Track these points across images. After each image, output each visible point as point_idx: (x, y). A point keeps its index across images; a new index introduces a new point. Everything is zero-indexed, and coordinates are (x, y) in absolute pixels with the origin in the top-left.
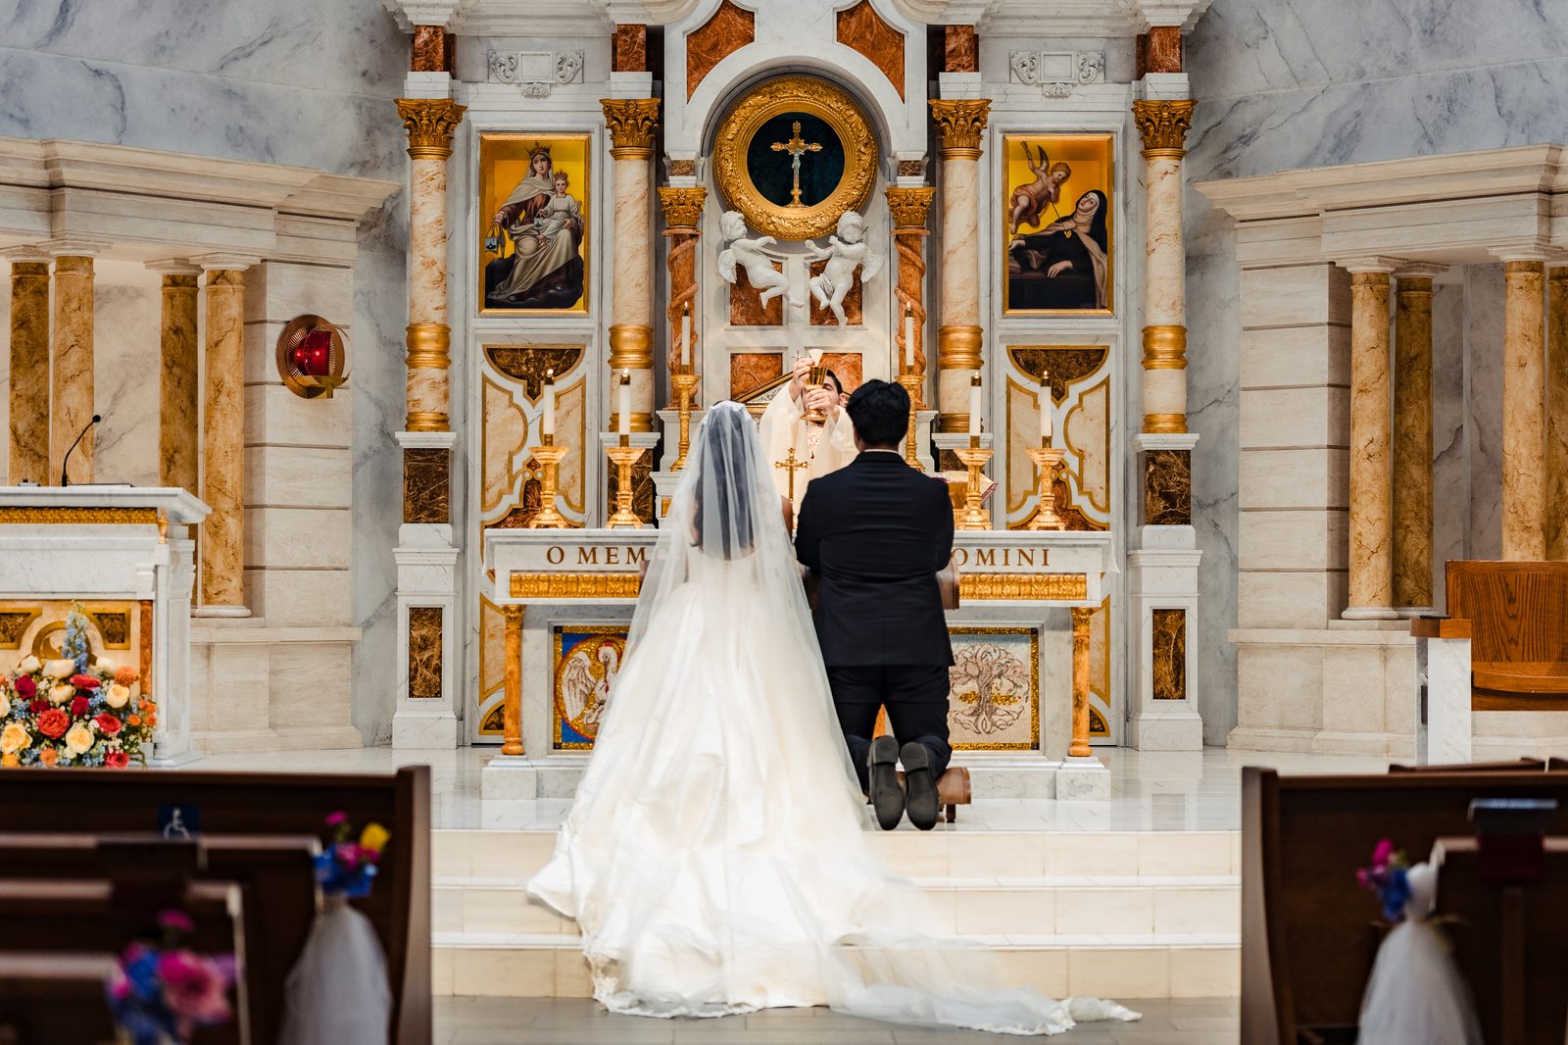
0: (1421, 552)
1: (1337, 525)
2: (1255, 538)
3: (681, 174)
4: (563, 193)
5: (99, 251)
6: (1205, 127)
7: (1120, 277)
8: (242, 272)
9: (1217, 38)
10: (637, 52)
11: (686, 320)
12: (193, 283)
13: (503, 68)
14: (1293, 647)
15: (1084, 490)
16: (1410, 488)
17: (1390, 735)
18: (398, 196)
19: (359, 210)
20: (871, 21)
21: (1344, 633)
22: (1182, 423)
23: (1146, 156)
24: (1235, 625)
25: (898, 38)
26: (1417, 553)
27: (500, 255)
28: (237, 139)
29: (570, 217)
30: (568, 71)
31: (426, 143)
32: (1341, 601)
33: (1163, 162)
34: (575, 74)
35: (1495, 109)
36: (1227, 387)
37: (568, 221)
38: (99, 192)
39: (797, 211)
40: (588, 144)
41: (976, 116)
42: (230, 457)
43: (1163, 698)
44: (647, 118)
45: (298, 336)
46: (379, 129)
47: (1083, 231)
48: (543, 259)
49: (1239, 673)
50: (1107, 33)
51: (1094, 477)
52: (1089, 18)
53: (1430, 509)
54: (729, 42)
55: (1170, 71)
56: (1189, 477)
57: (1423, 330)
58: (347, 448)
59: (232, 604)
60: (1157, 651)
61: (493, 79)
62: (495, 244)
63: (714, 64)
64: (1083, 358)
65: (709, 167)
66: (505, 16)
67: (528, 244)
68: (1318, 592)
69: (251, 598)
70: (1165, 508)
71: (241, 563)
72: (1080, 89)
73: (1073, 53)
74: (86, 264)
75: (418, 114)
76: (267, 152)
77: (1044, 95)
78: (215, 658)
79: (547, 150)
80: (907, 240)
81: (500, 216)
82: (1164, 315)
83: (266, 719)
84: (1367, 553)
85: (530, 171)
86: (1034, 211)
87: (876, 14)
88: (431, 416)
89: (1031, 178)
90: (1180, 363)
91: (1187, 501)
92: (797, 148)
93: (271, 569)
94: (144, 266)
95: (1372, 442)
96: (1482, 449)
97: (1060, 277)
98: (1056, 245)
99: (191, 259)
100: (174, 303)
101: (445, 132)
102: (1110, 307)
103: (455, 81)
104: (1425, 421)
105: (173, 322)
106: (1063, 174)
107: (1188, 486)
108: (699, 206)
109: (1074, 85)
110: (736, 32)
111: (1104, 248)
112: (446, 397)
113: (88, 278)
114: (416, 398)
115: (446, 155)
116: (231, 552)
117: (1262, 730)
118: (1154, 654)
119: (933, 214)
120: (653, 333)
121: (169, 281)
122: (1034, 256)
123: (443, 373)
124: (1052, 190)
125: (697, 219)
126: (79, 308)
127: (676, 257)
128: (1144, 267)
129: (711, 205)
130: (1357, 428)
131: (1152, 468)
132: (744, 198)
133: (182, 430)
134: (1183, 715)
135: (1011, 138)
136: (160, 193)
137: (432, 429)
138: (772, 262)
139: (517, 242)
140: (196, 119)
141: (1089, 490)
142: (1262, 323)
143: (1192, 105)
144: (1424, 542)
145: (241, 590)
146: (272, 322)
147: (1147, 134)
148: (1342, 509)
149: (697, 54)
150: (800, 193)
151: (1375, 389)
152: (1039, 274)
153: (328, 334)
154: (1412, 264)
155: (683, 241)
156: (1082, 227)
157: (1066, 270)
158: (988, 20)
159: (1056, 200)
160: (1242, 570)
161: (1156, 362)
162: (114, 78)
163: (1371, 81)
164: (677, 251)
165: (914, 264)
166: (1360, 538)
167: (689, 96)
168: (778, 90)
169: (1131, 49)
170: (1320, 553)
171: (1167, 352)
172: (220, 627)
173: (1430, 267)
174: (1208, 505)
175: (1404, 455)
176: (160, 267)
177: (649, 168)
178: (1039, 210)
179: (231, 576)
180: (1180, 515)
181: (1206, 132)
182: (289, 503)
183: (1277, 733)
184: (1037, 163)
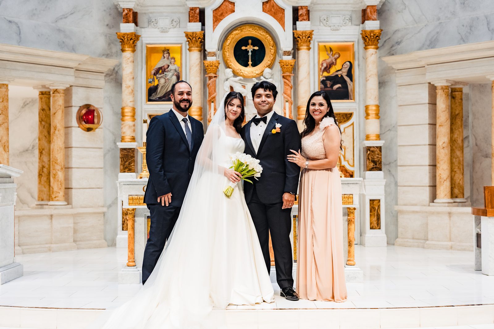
0: (460, 180)
1: (432, 171)
2: (403, 175)
3: (211, 56)
4: (174, 64)
5: (10, 82)
6: (385, 40)
7: (357, 90)
8: (63, 90)
9: (388, 10)
10: (196, 16)
11: (212, 104)
12: (49, 94)
13: (153, 23)
14: (417, 212)
15: (346, 160)
16: (456, 158)
17: (452, 243)
18: (119, 65)
19: (105, 70)
20: (274, 5)
21: (434, 208)
22: (379, 137)
23: (366, 48)
24: (397, 204)
25: (283, 10)
26: (459, 180)
27: (153, 85)
28: (62, 46)
29: (176, 72)
30: (175, 24)
31: (126, 47)
32: (434, 197)
33: (371, 50)
34: (177, 25)
35: (487, 29)
36: (393, 125)
37: (175, 73)
38: (9, 62)
39: (250, 69)
40: (181, 48)
41: (309, 36)
42: (59, 152)
43: (373, 229)
44: (199, 38)
45: (84, 112)
46: (113, 43)
47: (344, 75)
48: (167, 86)
49: (398, 220)
50: (352, 9)
51: (349, 155)
52: (346, 4)
53: (463, 165)
54: (227, 13)
55: (373, 20)
56: (381, 155)
57: (460, 105)
58: (102, 148)
59: (60, 201)
60: (371, 213)
61: (150, 26)
62: (151, 81)
63: (221, 20)
64: (345, 116)
65: (221, 54)
66: (154, 6)
67: (162, 81)
68: (426, 193)
69: (68, 199)
70: (373, 165)
71: (63, 187)
72: (343, 27)
73: (341, 16)
74: (5, 86)
75: (124, 37)
76: (73, 50)
77: (331, 30)
78: (53, 219)
79: (168, 50)
80: (286, 77)
81: (153, 72)
82: (372, 101)
83: (72, 239)
84: (443, 181)
85: (163, 57)
86: (328, 68)
87: (275, 3)
88: (129, 137)
89: (327, 57)
90: (378, 117)
91: (380, 163)
92: (250, 48)
93: (75, 188)
94: (32, 88)
95: (444, 143)
96: (476, 145)
97: (337, 90)
98: (336, 79)
99: (46, 85)
100: (42, 100)
101: (133, 43)
102: (354, 99)
103: (137, 27)
104: (461, 136)
105: (42, 107)
106: (338, 56)
107: (381, 158)
108: (217, 67)
109: (341, 26)
110: (229, 9)
111: (351, 80)
112: (134, 131)
113: (6, 91)
114: (124, 131)
115: (134, 51)
116: (60, 183)
117: (407, 240)
118: (370, 214)
119: (294, 69)
120: (203, 109)
121: (41, 93)
122: (329, 83)
123: (133, 123)
124: (334, 61)
125: (217, 71)
126: (3, 101)
127: (210, 84)
128: (365, 86)
129: (222, 66)
130: (439, 138)
131: (369, 152)
132: (232, 64)
133: (45, 143)
134: (380, 235)
135: (320, 44)
136: (32, 62)
137: (129, 142)
138: (242, 86)
139: (159, 80)
140: (47, 38)
141: (347, 160)
142: (405, 104)
143: (381, 31)
144: (461, 176)
145: (64, 196)
146: (75, 106)
147: (366, 41)
148: (434, 166)
149: (216, 17)
150: (251, 63)
151: (445, 125)
152: (330, 89)
153: (94, 110)
154: (456, 83)
155: (212, 78)
156: (344, 73)
157: (339, 88)
158: (312, 5)
159: (336, 64)
160: (399, 186)
161: (370, 117)
162: (16, 24)
163: (442, 21)
164: (210, 82)
165: (289, 85)
166: (440, 175)
167: (214, 30)
168: (243, 29)
169: (360, 14)
170: (426, 180)
171: (373, 114)
172: (56, 209)
173: (463, 84)
174: (387, 164)
175: (454, 147)
176: (38, 88)
177: (201, 55)
178: (330, 67)
179: (60, 191)
180: (378, 168)
181: (385, 41)
182: (81, 167)
183: (411, 241)
184: (329, 52)
